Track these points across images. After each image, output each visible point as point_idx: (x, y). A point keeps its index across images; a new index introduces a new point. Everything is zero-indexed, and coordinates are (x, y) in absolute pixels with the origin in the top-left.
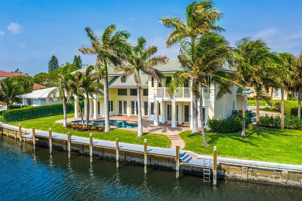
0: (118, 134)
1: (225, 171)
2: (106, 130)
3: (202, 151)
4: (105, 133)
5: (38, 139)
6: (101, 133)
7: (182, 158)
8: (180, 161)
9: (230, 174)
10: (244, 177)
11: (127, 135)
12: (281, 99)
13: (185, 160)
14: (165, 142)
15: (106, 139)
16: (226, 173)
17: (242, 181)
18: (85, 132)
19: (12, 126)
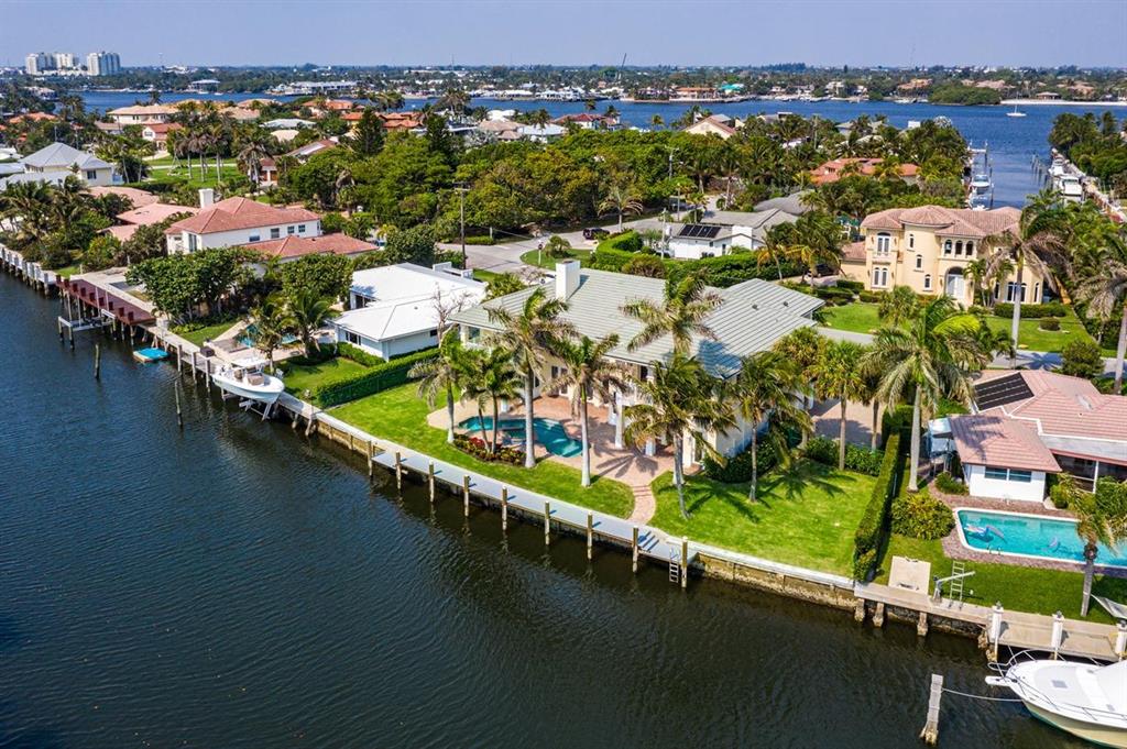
0: (548, 474)
1: (704, 564)
2: (529, 463)
3: (675, 528)
4: (526, 470)
5: (406, 472)
6: (519, 471)
7: (641, 545)
8: (639, 548)
9: (711, 569)
10: (729, 575)
11: (562, 480)
12: (840, 417)
13: (646, 548)
14: (619, 503)
15: (529, 487)
16: (706, 568)
17: (727, 582)
18: (491, 464)
19: (341, 425)
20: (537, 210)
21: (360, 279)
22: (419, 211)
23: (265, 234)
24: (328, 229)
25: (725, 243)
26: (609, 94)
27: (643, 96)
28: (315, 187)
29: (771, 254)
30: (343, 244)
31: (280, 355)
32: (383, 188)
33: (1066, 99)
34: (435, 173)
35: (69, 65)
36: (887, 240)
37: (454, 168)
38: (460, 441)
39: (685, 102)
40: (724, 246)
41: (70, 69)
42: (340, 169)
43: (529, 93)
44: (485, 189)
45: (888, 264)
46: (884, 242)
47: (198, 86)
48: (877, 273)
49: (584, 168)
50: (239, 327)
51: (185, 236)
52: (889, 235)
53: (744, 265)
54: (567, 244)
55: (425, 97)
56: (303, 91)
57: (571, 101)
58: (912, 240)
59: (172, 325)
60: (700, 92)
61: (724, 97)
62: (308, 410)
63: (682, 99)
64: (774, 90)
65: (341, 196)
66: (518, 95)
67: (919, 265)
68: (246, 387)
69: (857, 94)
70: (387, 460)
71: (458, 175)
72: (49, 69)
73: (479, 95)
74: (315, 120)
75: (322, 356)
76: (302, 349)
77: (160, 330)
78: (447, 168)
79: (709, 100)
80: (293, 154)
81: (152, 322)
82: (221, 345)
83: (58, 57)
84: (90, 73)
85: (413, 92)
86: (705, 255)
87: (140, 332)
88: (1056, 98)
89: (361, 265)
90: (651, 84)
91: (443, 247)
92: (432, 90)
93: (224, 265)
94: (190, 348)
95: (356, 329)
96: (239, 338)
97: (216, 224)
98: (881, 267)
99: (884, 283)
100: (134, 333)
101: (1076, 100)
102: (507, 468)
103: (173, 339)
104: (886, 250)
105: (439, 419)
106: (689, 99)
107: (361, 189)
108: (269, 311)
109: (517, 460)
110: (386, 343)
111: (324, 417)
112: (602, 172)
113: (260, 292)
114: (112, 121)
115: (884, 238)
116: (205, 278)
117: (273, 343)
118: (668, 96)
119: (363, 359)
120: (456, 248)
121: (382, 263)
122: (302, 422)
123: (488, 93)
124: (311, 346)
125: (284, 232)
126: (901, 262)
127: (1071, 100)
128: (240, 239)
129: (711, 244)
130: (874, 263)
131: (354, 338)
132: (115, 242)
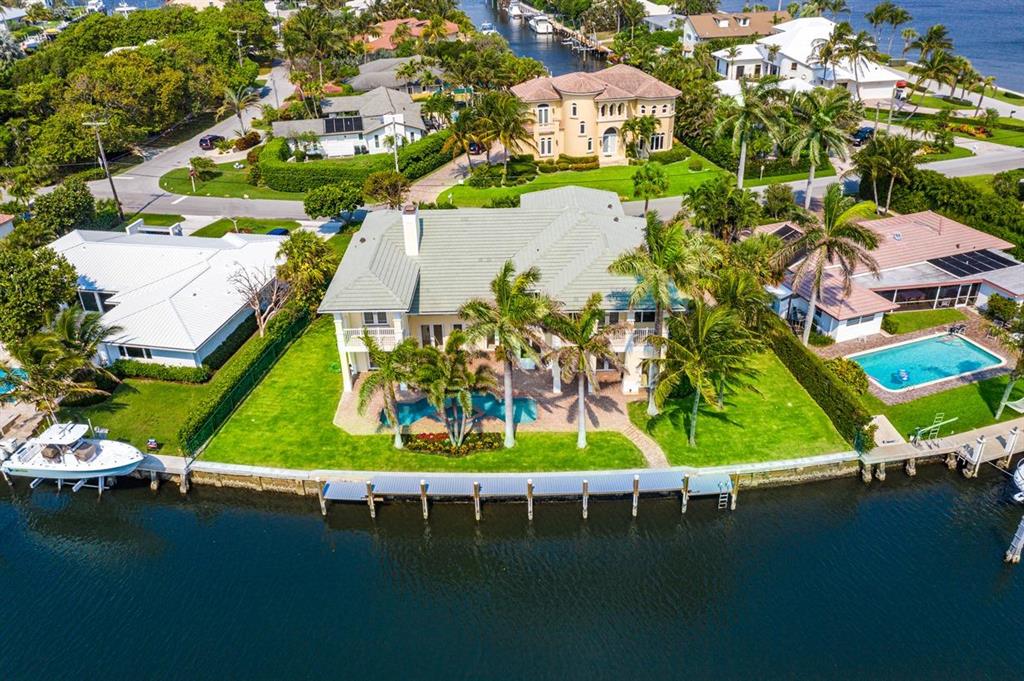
2: (509, 443)
4: (510, 451)
5: (381, 499)
11: (555, 448)
18: (468, 457)
20: (139, 126)
25: (376, 134)
29: (462, 143)
36: (546, 110)
40: (376, 137)
45: (553, 133)
46: (543, 112)
48: (543, 143)
52: (547, 106)
53: (422, 156)
58: (575, 109)
67: (582, 131)
86: (357, 151)
98: (546, 137)
99: (549, 152)
102: (489, 456)
104: (546, 121)
109: (496, 444)
111: (199, 465)
115: (543, 109)
126: (563, 130)
129: (361, 136)
130: (541, 134)
131: (135, 352)
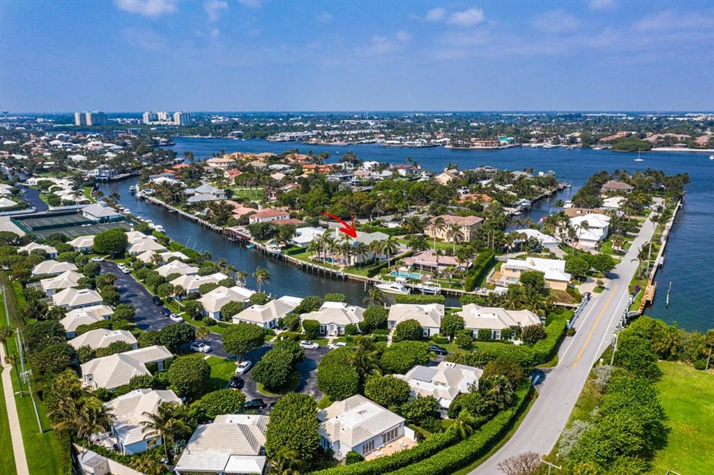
0: (327, 265)
1: (348, 276)
2: (324, 263)
5: (303, 265)
6: (322, 264)
8: (338, 274)
11: (329, 265)
15: (323, 266)
18: (318, 263)
19: (292, 258)
21: (298, 230)
22: (318, 212)
23: (276, 218)
24: (292, 217)
26: (441, 142)
27: (457, 145)
28: (289, 201)
30: (296, 221)
31: (280, 246)
32: (309, 204)
33: (690, 148)
34: (324, 200)
35: (165, 118)
37: (330, 198)
38: (313, 260)
39: (477, 149)
41: (165, 121)
42: (297, 196)
43: (398, 142)
44: (338, 206)
47: (233, 135)
49: (371, 199)
50: (271, 240)
51: (256, 219)
54: (359, 223)
55: (346, 144)
56: (286, 139)
57: (419, 147)
59: (254, 240)
60: (486, 143)
61: (500, 145)
62: (286, 256)
63: (477, 147)
64: (532, 140)
65: (297, 205)
66: (393, 144)
68: (273, 251)
69: (577, 143)
70: (300, 263)
71: (331, 201)
72: (154, 120)
73: (374, 142)
74: (290, 165)
75: (288, 246)
76: (284, 245)
77: (252, 241)
78: (328, 198)
79: (490, 147)
80: (282, 188)
81: (250, 239)
82: (268, 244)
83: (159, 114)
84: (175, 124)
85: (341, 141)
86: (397, 227)
87: (247, 242)
88: (685, 147)
89: (299, 227)
90: (461, 139)
91: (322, 222)
92: (350, 139)
93: (266, 226)
94: (260, 245)
95: (296, 241)
96: (272, 242)
97: (264, 215)
100: (245, 241)
101: (696, 148)
102: (320, 264)
103: (255, 243)
105: (310, 257)
106: (480, 147)
107: (302, 204)
108: (278, 236)
110: (302, 244)
111: (289, 257)
112: (379, 200)
113: (275, 233)
114: (208, 165)
116: (263, 229)
117: (279, 243)
118: (469, 145)
119: (297, 247)
120: (325, 223)
121: (305, 227)
122: (285, 258)
123: (379, 141)
124: (287, 244)
125: (280, 218)
127: (693, 148)
128: (269, 219)
129: (399, 224)
131: (296, 243)
132: (234, 219)
